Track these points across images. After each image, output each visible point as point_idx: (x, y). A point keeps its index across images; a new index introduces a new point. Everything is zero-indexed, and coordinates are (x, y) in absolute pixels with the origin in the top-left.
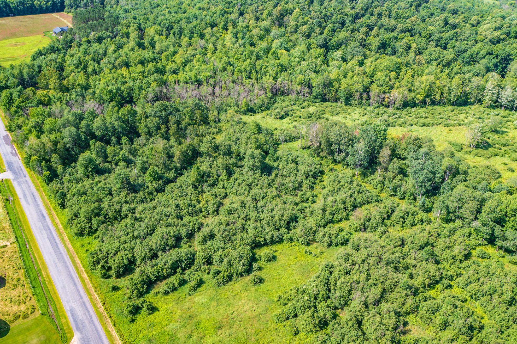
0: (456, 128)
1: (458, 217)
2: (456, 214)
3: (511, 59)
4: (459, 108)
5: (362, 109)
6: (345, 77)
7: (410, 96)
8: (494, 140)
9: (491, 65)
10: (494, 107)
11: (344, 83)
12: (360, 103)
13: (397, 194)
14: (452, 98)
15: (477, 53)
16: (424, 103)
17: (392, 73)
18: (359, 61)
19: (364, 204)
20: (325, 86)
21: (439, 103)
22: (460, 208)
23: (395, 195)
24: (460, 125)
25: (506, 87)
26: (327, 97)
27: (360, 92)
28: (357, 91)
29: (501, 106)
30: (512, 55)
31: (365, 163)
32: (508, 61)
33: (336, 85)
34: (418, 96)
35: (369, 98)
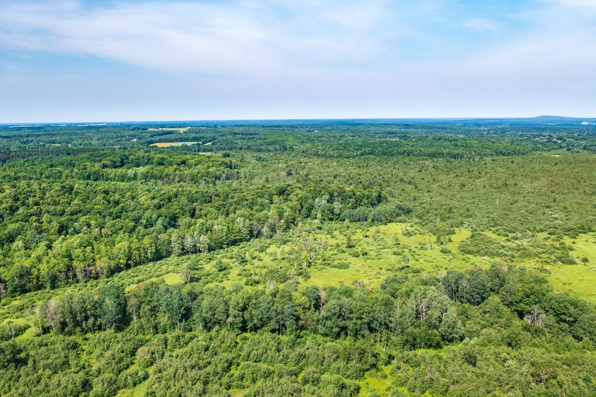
0: (165, 276)
1: (215, 323)
2: (212, 321)
3: (177, 217)
4: (158, 262)
5: (72, 287)
6: (40, 262)
7: (113, 264)
8: (199, 274)
9: (165, 224)
10: (184, 254)
11: (44, 268)
12: (68, 283)
13: (159, 331)
14: (149, 255)
15: (151, 218)
16: (128, 266)
17: (88, 248)
18: (47, 246)
19: (138, 348)
20: (21, 276)
21: (140, 264)
22: (214, 314)
23: (157, 333)
24: (167, 273)
25: (186, 237)
26: (27, 288)
27: (64, 271)
28: (60, 272)
29: (188, 252)
30: (176, 214)
31: (119, 316)
32: (175, 219)
33: (35, 272)
34: (121, 261)
35: (75, 276)
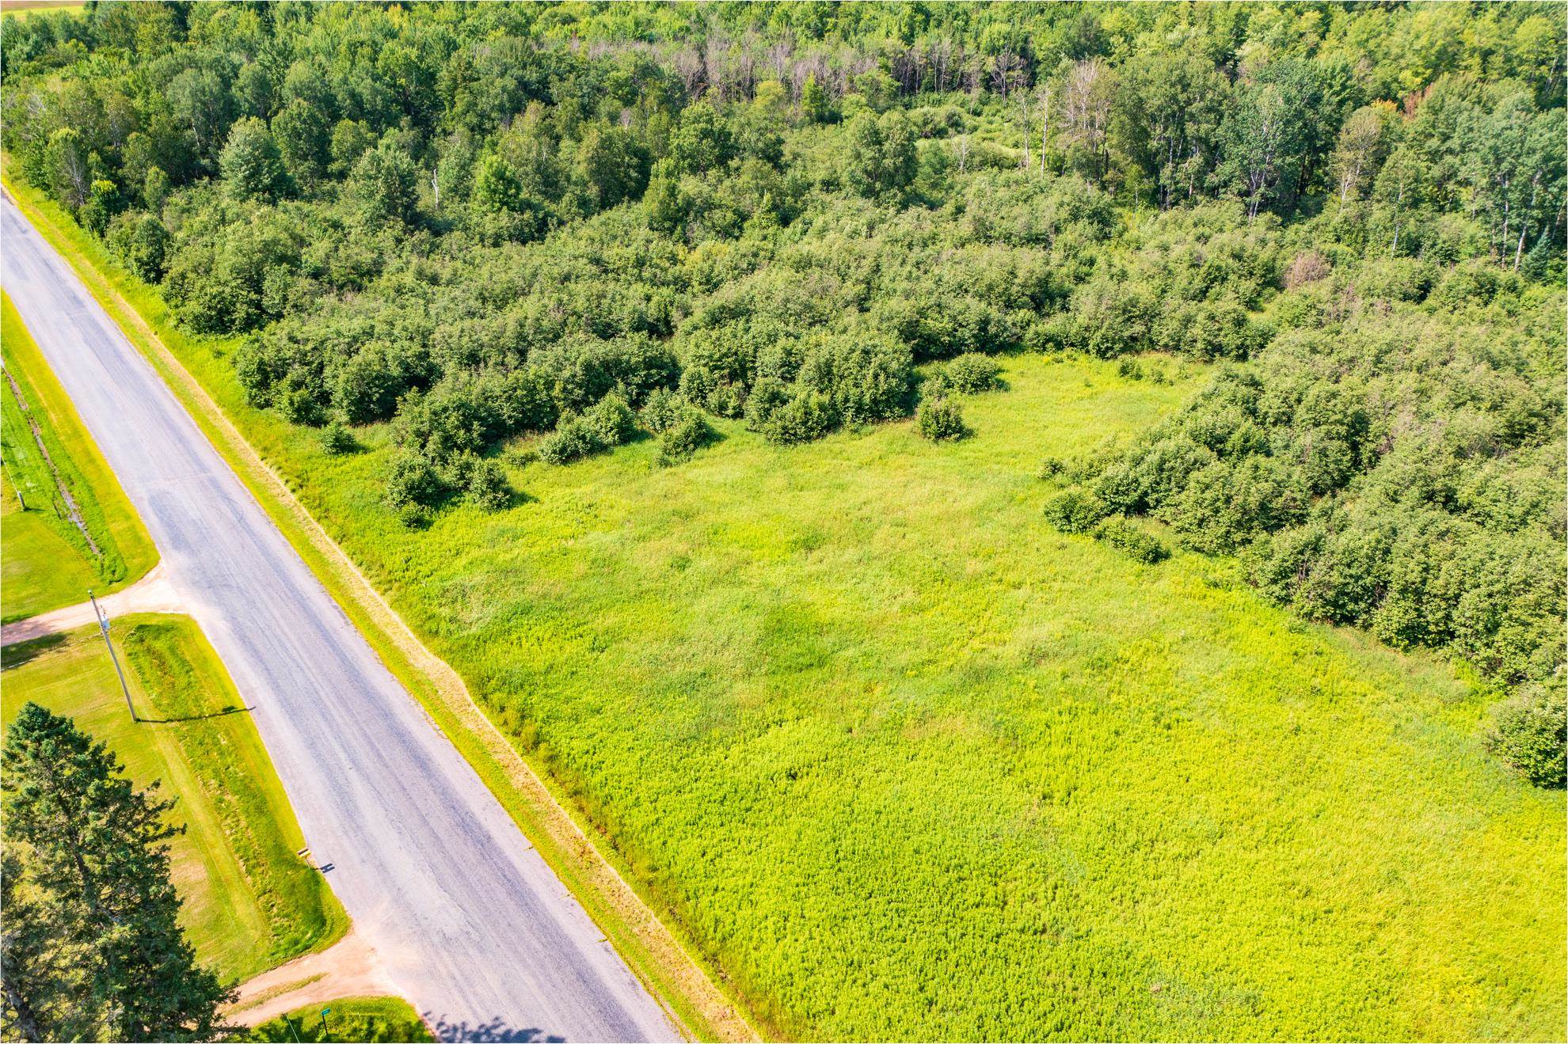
6: (1147, 27)
